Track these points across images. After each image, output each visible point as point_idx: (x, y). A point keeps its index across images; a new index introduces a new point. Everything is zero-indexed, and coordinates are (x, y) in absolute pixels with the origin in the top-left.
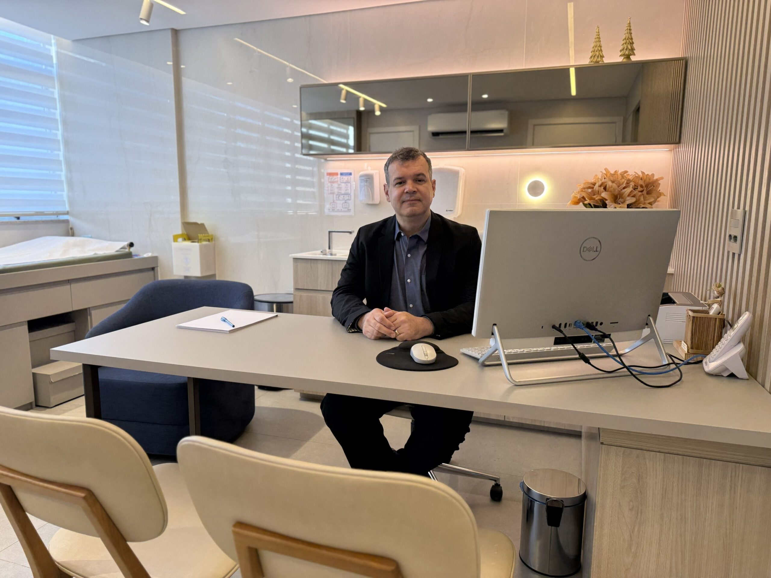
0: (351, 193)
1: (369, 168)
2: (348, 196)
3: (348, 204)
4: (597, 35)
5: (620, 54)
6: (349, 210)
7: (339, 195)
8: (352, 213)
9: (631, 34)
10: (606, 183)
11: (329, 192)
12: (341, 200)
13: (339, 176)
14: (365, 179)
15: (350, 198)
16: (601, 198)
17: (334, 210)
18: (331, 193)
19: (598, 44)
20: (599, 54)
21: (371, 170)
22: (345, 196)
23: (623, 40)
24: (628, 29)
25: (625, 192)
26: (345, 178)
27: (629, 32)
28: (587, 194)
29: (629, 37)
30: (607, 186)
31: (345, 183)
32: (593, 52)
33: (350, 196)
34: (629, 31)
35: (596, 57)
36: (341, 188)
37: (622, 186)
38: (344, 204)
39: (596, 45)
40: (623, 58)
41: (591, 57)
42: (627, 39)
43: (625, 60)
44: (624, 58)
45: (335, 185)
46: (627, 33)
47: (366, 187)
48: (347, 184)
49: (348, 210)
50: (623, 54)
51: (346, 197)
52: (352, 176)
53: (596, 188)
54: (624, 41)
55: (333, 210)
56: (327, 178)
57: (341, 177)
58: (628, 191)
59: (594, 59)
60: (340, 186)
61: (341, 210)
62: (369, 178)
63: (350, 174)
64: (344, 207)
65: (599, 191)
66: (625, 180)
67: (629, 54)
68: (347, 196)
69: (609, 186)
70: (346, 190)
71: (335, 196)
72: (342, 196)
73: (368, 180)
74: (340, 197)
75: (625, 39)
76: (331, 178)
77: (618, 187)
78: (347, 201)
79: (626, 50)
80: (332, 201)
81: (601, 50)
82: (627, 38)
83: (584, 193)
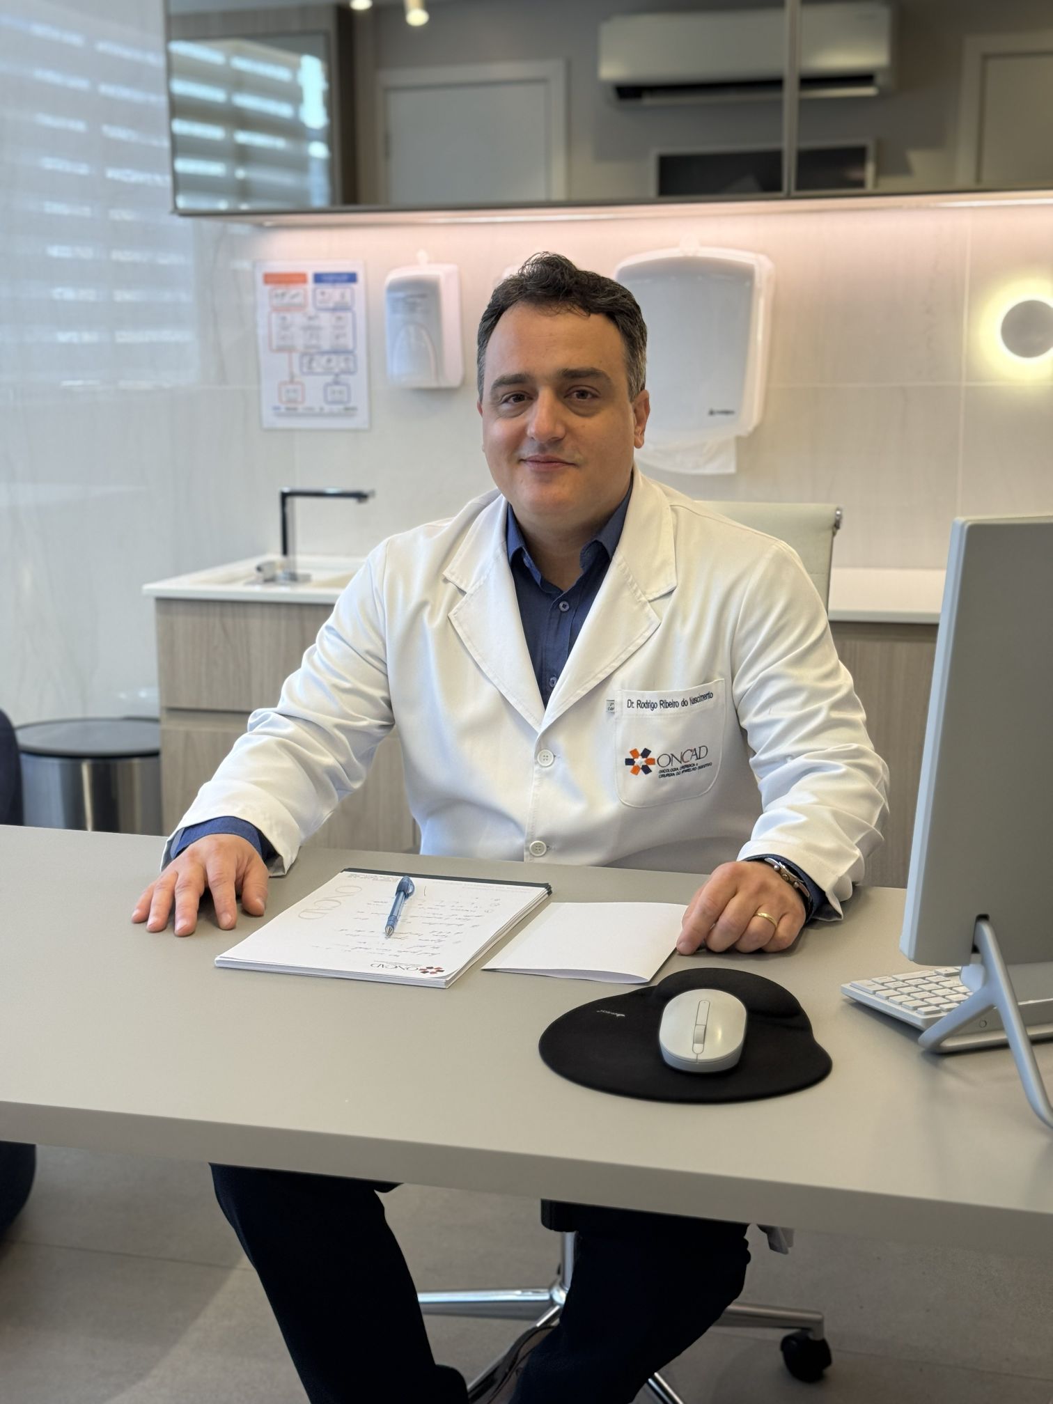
0: (355, 348)
1: (422, 255)
2: (346, 360)
3: (344, 388)
6: (349, 411)
7: (312, 356)
8: (360, 420)
11: (275, 343)
12: (318, 374)
13: (310, 284)
14: (408, 299)
15: (351, 364)
17: (295, 409)
18: (281, 349)
21: (429, 262)
22: (334, 357)
26: (334, 293)
31: (334, 309)
33: (351, 357)
36: (319, 328)
38: (329, 389)
45: (298, 319)
47: (412, 329)
48: (342, 314)
49: (347, 409)
51: (338, 363)
52: (358, 287)
55: (291, 412)
56: (264, 290)
57: (319, 291)
60: (315, 323)
61: (322, 409)
62: (423, 296)
63: (352, 278)
68: (342, 357)
70: (337, 337)
71: (296, 357)
72: (324, 359)
73: (418, 300)
74: (314, 364)
76: (280, 291)
78: (343, 378)
80: (287, 379)
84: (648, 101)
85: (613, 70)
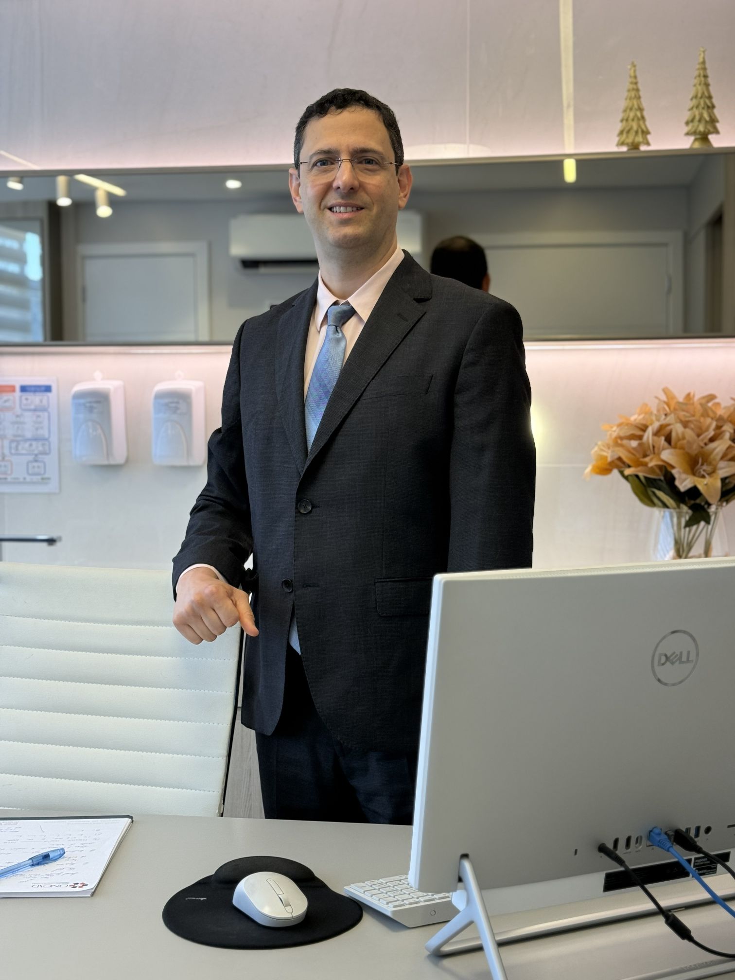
0: (49, 437)
1: (98, 375)
2: (43, 445)
3: (41, 464)
4: (632, 83)
5: (686, 129)
6: (45, 480)
7: (18, 442)
8: (52, 487)
9: (707, 85)
10: (669, 428)
12: (23, 454)
13: (18, 393)
14: (88, 405)
15: (47, 448)
16: (660, 463)
17: (6, 479)
19: (635, 102)
20: (639, 126)
21: (103, 379)
22: (34, 443)
23: (692, 99)
24: (702, 74)
25: (714, 449)
26: (36, 399)
27: (703, 82)
28: (630, 452)
29: (703, 93)
30: (674, 435)
31: (35, 410)
32: (624, 122)
33: (47, 443)
34: (703, 79)
35: (632, 133)
36: (24, 423)
37: (706, 433)
38: (31, 465)
39: (630, 105)
40: (692, 138)
41: (621, 133)
42: (701, 97)
43: (697, 145)
44: (696, 140)
45: (9, 416)
46: (700, 84)
47: (90, 424)
48: (40, 414)
49: (43, 479)
50: (693, 130)
51: (37, 447)
52: (52, 395)
53: (648, 438)
54: (695, 102)
55: (3, 481)
57: (24, 398)
58: (720, 447)
59: (627, 137)
60: (21, 419)
61: (25, 479)
62: (98, 402)
63: (48, 389)
64: (30, 472)
65: (656, 446)
66: (712, 419)
67: (707, 131)
68: (40, 443)
69: (677, 434)
70: (37, 429)
71: (6, 443)
72: (27, 445)
73: (95, 405)
74: (20, 447)
75: (696, 97)
77: (699, 436)
78: (40, 457)
79: (700, 121)
81: (643, 118)
82: (699, 95)
83: (620, 449)
84: (263, 270)
85: (240, 249)
